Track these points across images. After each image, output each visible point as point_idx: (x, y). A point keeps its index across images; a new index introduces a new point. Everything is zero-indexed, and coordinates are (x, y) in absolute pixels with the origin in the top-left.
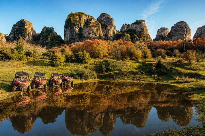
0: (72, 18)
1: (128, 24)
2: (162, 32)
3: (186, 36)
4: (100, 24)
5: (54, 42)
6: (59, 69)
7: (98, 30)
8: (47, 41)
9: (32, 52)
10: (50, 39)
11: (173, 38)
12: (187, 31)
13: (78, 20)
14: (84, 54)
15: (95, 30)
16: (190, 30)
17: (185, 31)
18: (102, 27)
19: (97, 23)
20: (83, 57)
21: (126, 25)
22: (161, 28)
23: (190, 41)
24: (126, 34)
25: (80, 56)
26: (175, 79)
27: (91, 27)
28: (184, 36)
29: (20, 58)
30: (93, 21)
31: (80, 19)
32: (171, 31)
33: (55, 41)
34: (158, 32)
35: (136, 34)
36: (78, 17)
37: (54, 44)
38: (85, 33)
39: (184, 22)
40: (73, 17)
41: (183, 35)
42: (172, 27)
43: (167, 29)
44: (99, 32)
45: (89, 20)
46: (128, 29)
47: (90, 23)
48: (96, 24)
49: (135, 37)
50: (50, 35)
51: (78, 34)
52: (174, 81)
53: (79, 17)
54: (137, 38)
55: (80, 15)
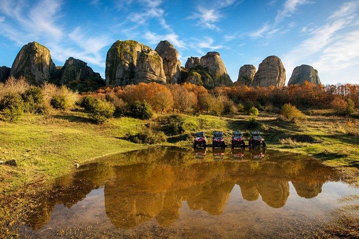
0: (119, 48)
1: (196, 58)
2: (246, 71)
3: (279, 79)
4: (160, 57)
5: (86, 84)
6: (105, 128)
7: (158, 66)
8: (74, 81)
9: (59, 101)
10: (80, 79)
11: (262, 82)
12: (280, 71)
13: (129, 51)
14: (143, 105)
15: (155, 67)
16: (284, 70)
17: (277, 73)
18: (163, 63)
19: (157, 57)
20: (143, 110)
21: (193, 58)
22: (245, 66)
23: (284, 88)
24: (195, 73)
25: (139, 108)
26: (280, 144)
27: (148, 62)
28: (277, 79)
29: (38, 109)
30: (151, 54)
31: (132, 50)
32: (259, 70)
33: (88, 81)
34: (240, 71)
35: (209, 74)
36: (128, 47)
37: (86, 87)
38: (139, 71)
39: (276, 57)
40: (121, 47)
41: (275, 77)
42: (260, 65)
43: (253, 68)
44: (159, 70)
45: (145, 52)
46: (196, 65)
47: (147, 56)
48: (156, 59)
49: (207, 77)
50: (79, 70)
51: (127, 72)
52: (280, 146)
53: (131, 48)
54: (210, 79)
55: (133, 44)
